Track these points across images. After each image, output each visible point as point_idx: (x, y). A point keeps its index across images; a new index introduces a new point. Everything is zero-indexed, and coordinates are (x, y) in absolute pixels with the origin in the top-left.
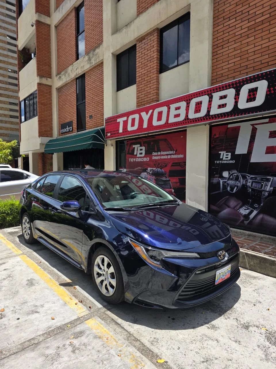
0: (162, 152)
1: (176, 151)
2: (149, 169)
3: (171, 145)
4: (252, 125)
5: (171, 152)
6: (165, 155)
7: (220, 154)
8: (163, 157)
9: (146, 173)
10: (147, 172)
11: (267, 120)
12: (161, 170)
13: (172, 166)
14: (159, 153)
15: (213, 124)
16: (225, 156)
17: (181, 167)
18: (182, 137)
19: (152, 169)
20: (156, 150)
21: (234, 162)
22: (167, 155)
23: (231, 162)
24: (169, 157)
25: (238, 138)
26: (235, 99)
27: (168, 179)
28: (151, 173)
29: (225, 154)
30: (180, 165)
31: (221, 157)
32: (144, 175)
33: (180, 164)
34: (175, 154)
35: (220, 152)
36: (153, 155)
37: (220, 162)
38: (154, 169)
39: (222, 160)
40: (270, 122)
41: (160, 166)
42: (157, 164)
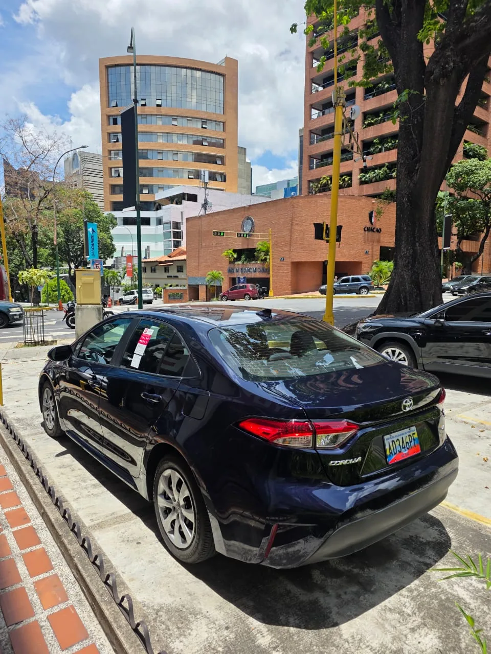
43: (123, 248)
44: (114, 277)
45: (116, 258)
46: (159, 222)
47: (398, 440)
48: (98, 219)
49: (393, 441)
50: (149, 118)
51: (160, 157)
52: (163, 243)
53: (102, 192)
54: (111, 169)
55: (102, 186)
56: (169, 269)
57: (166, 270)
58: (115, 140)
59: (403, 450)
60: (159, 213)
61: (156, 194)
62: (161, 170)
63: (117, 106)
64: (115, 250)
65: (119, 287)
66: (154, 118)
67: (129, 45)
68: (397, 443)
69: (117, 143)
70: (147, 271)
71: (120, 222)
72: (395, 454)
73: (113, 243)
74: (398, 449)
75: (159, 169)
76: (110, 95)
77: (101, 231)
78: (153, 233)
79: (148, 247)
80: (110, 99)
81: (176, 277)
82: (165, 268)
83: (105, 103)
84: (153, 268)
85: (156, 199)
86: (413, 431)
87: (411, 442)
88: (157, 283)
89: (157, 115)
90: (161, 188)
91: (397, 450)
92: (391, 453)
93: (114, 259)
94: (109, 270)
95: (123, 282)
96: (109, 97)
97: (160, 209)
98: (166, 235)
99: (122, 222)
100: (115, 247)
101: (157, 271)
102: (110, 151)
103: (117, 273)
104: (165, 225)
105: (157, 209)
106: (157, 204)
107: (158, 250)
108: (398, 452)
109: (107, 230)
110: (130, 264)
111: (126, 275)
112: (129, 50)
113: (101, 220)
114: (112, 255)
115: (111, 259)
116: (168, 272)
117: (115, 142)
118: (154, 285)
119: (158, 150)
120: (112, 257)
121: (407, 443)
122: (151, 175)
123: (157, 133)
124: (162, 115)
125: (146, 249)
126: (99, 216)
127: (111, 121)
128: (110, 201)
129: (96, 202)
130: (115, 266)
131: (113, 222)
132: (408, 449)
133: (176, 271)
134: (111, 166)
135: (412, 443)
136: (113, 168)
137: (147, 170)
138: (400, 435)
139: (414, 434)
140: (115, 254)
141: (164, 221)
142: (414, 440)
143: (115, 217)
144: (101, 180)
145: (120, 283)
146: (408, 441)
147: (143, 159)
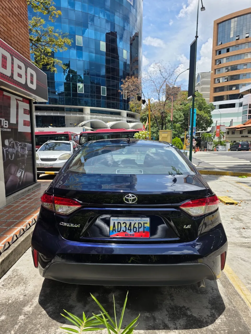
16: (5, 124)
21: (9, 130)
39: (3, 127)
43: (217, 121)
44: (210, 137)
45: (213, 127)
46: (241, 105)
47: (125, 223)
48: (204, 107)
49: (119, 223)
50: (240, 46)
51: (245, 67)
52: (241, 117)
53: (209, 93)
54: (215, 79)
55: (209, 89)
56: (243, 131)
57: (241, 132)
58: (219, 63)
59: (128, 231)
60: (241, 100)
61: (240, 89)
62: (245, 75)
63: (221, 44)
64: (213, 123)
65: (212, 143)
66: (243, 45)
67: (202, 7)
69: (220, 64)
70: (229, 133)
71: (217, 107)
72: (118, 231)
73: (212, 119)
75: (244, 74)
76: (218, 39)
77: (205, 113)
78: (237, 112)
79: (232, 120)
80: (218, 41)
81: (247, 136)
82: (240, 132)
83: (215, 44)
84: (233, 132)
85: (240, 92)
87: (139, 228)
88: (235, 140)
89: (245, 43)
90: (244, 85)
91: (122, 229)
92: (113, 230)
93: (211, 127)
94: (207, 134)
95: (214, 140)
96: (217, 40)
97: (242, 97)
98: (244, 113)
99: (218, 107)
100: (213, 121)
101: (235, 133)
102: (215, 70)
103: (211, 135)
104: (244, 107)
105: (240, 98)
106: (241, 95)
107: (239, 121)
108: (122, 231)
109: (209, 112)
110: (218, 130)
111: (215, 136)
112: (202, 10)
113: (206, 107)
114: (211, 125)
115: (209, 128)
116: (242, 133)
117: (218, 64)
118: (233, 142)
119: (244, 63)
120: (211, 126)
121: (134, 227)
122: (239, 79)
123: (245, 53)
124: (248, 42)
125: (231, 121)
126: (205, 105)
127: (218, 52)
128: (213, 97)
129: (204, 98)
130: (212, 131)
131: (213, 108)
132: (134, 231)
133: (247, 133)
134: (215, 78)
136: (216, 78)
137: (236, 76)
138: (130, 220)
139: (146, 223)
140: (212, 125)
141: (243, 104)
142: (144, 227)
143: (214, 105)
144: (209, 86)
145: (213, 140)
146: (136, 226)
147: (235, 70)
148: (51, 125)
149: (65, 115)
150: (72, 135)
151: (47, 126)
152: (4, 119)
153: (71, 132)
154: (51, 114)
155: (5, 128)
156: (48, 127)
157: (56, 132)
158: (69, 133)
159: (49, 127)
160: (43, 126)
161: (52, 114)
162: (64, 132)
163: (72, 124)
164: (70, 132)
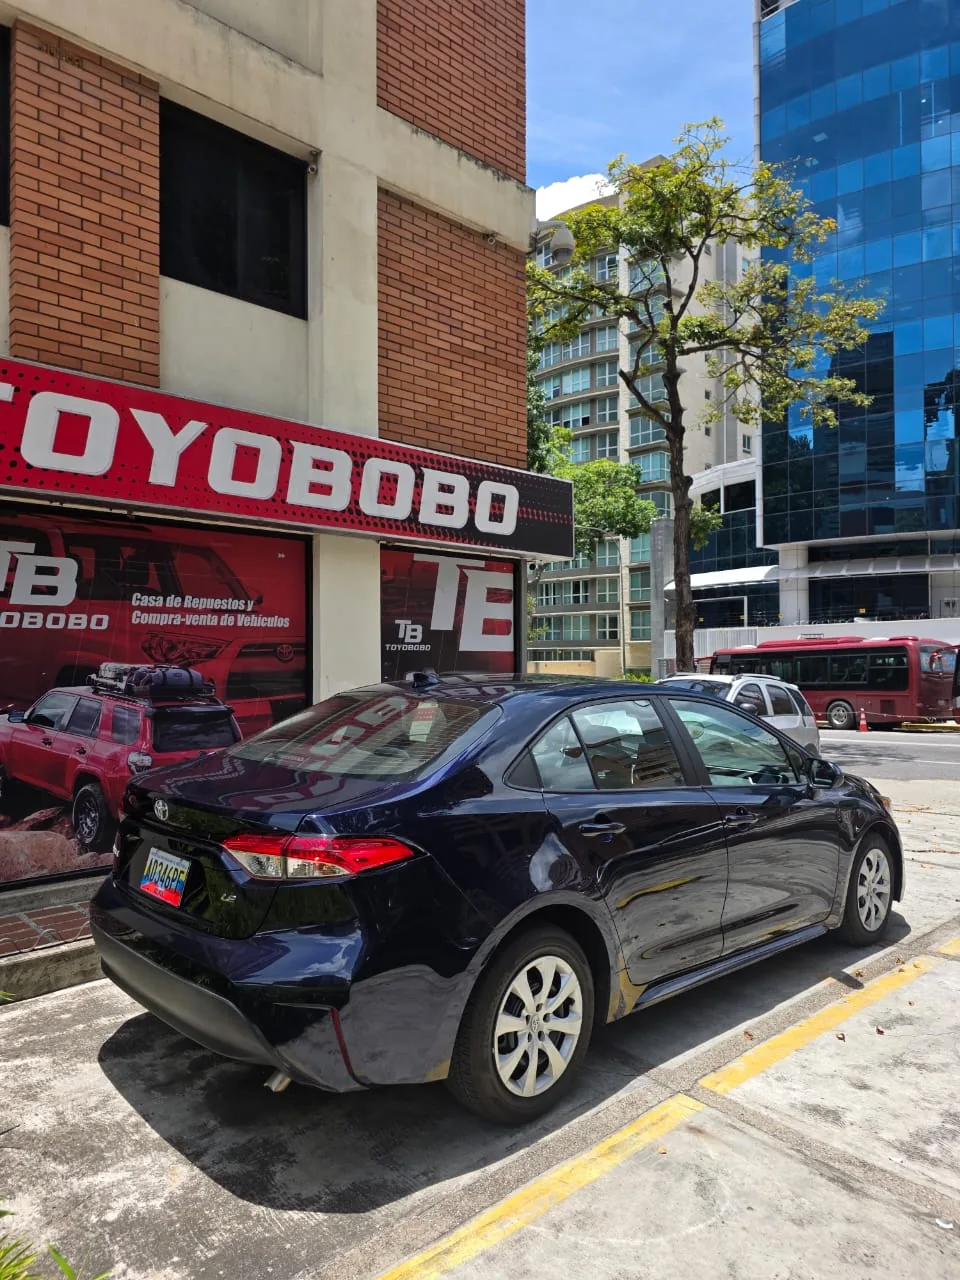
0: (188, 598)
1: (258, 602)
2: (108, 669)
3: (233, 575)
4: (460, 567)
5: (236, 604)
6: (206, 611)
7: (399, 625)
8: (191, 620)
9: (84, 690)
10: (91, 683)
11: (482, 564)
12: (184, 672)
13: (241, 654)
14: (173, 601)
15: (397, 544)
16: (409, 633)
17: (280, 660)
18: (283, 556)
19: (127, 666)
20: (153, 582)
21: (426, 648)
22: (219, 612)
23: (423, 648)
24: (227, 620)
25: (433, 590)
26: (470, 503)
27: (222, 707)
28: (122, 686)
29: (409, 628)
30: (274, 654)
31: (401, 635)
32: (73, 701)
33: (275, 651)
34: (253, 612)
35: (397, 622)
36: (135, 603)
37: (399, 647)
38: (142, 667)
39: (402, 641)
40: (487, 569)
41: (181, 656)
42: (160, 645)
47: (161, 864)
49: (156, 861)
59: (160, 883)
68: (159, 868)
72: (151, 880)
74: (156, 877)
86: (184, 866)
87: (173, 881)
92: (147, 875)
108: (154, 881)
121: (168, 877)
132: (166, 887)
135: (174, 884)
138: (168, 860)
139: (182, 872)
142: (178, 882)
146: (171, 876)
148: (863, 611)
149: (927, 568)
150: (924, 650)
151: (849, 617)
152: (409, 622)
153: (920, 638)
154: (867, 570)
155: (408, 644)
156: (853, 621)
157: (860, 640)
158: (910, 643)
159: (855, 619)
160: (828, 618)
161: (871, 570)
162: (891, 640)
163: (954, 604)
164: (915, 640)
